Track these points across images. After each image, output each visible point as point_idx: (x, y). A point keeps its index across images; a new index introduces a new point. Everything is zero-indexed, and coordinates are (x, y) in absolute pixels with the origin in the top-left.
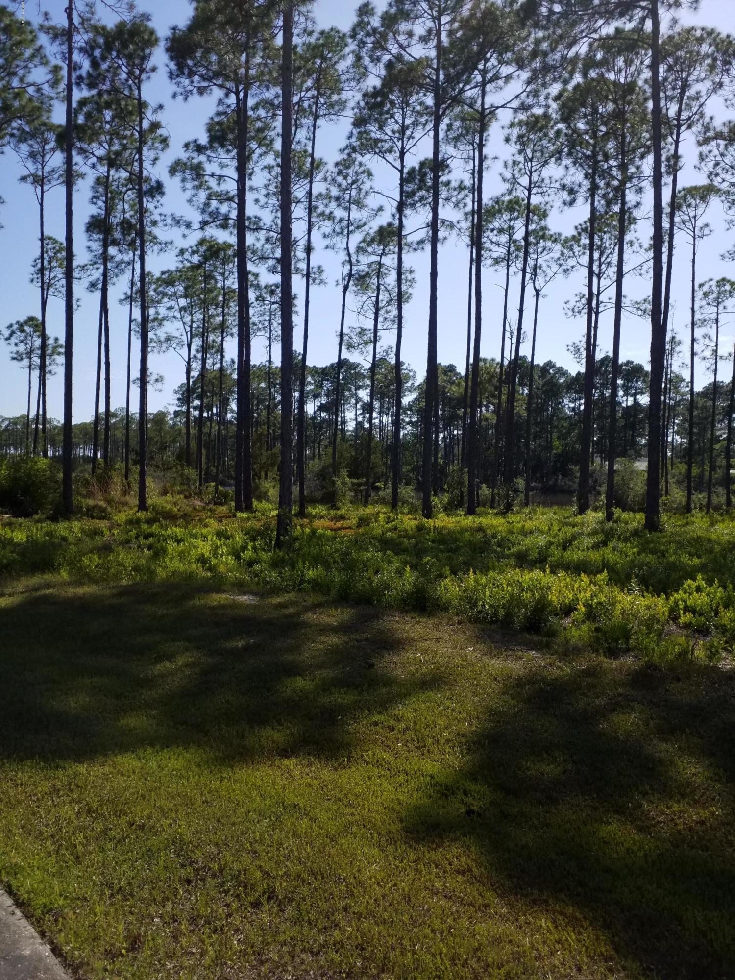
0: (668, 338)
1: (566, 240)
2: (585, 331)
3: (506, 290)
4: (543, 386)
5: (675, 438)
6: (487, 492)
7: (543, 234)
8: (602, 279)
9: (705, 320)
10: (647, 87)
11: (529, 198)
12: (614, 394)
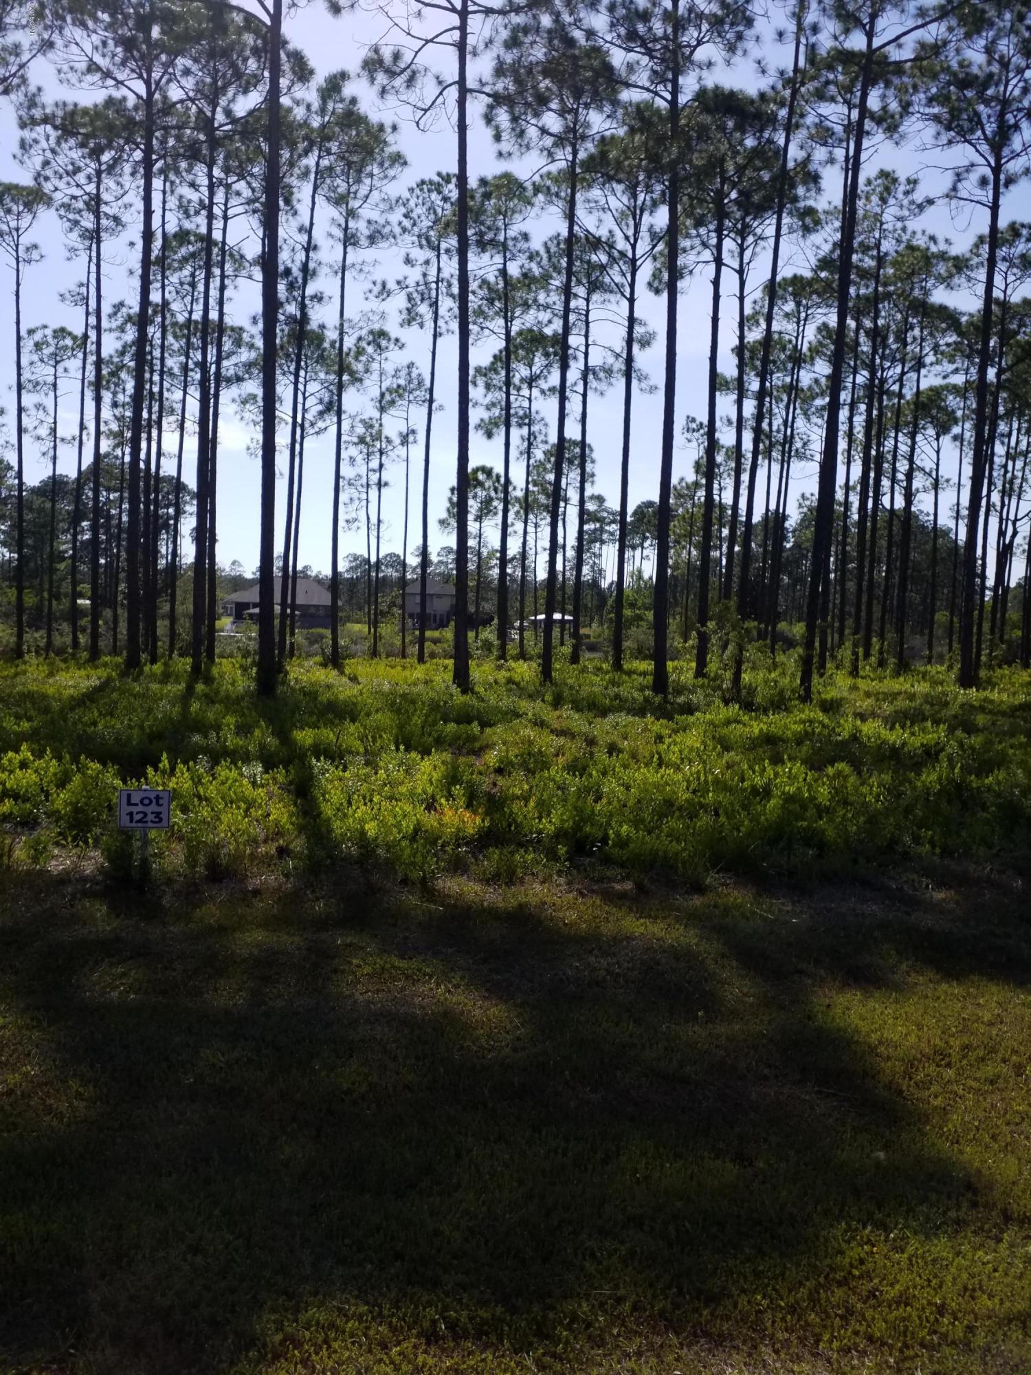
9: (37, 384)
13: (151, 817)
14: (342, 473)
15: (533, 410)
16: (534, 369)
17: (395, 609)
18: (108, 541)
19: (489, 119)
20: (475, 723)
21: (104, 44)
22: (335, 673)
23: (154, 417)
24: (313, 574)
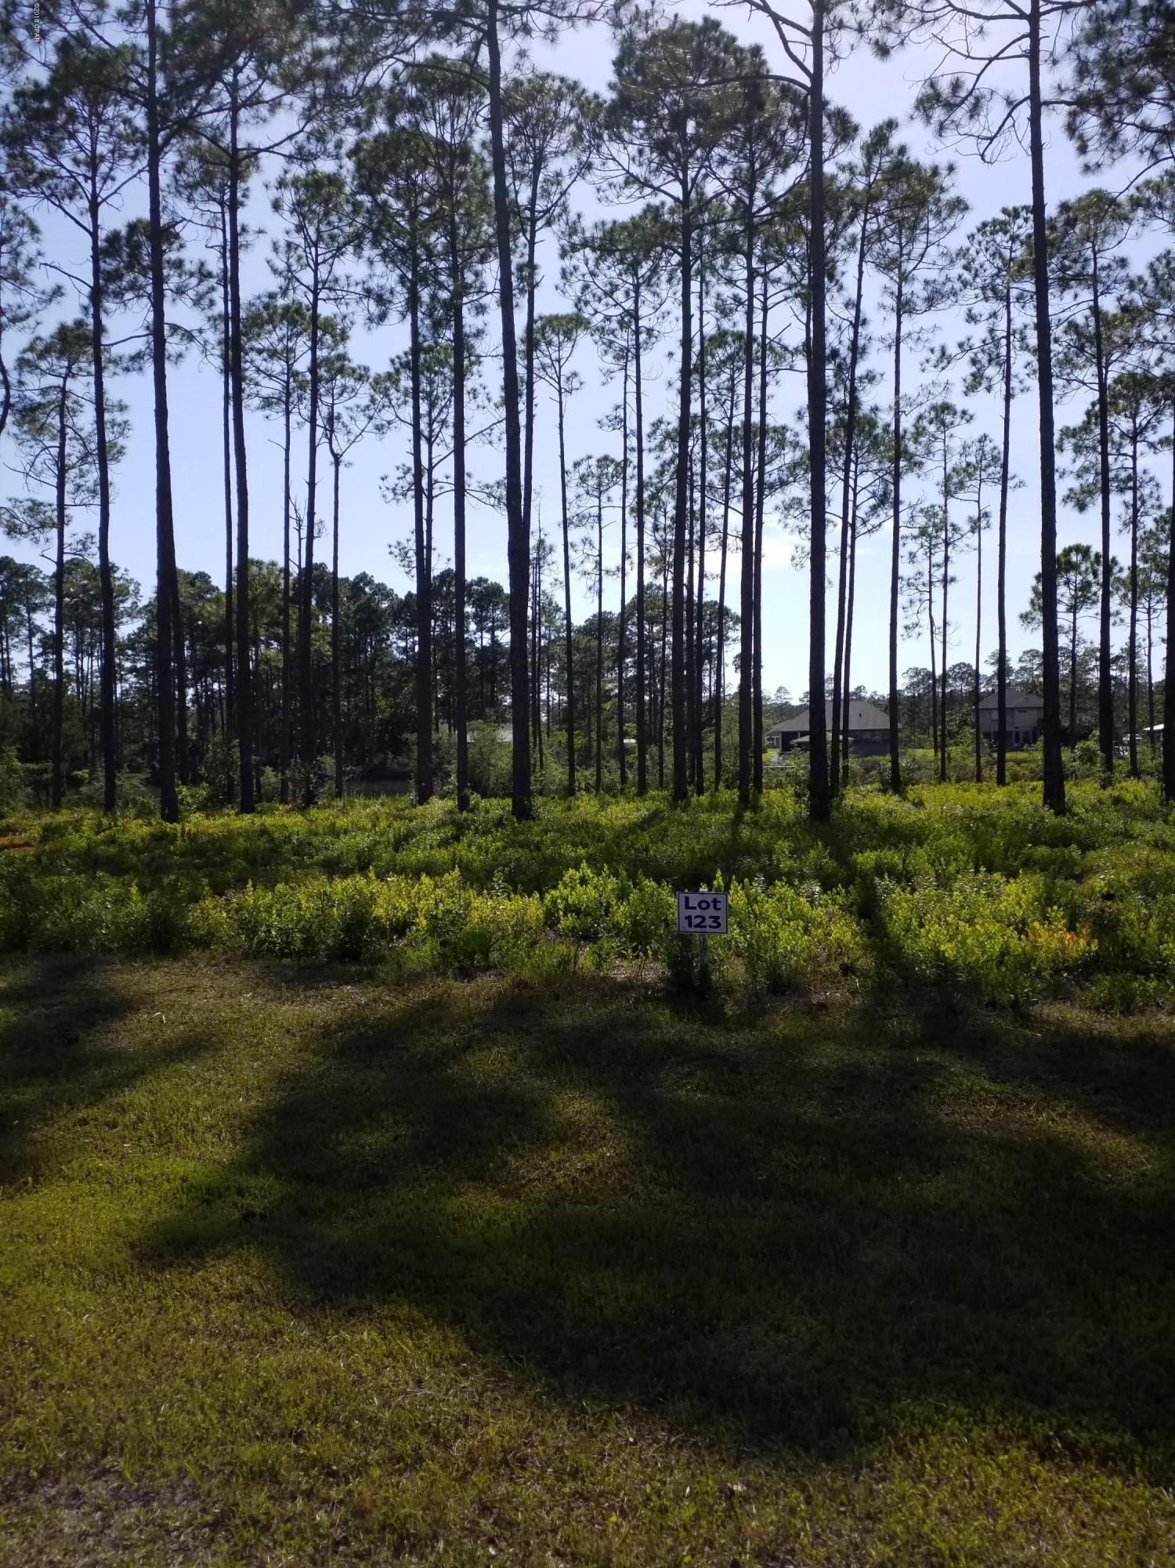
0: (533, 542)
1: (378, 380)
2: (413, 527)
3: (287, 450)
4: (356, 612)
5: (551, 696)
6: (273, 780)
7: (339, 366)
8: (434, 446)
9: (584, 517)
10: (485, 154)
11: (315, 305)
12: (462, 628)
13: (709, 922)
14: (901, 573)
15: (1139, 470)
16: (1138, 421)
17: (967, 729)
18: (652, 677)
19: (1072, 129)
20: (1074, 846)
21: (641, 152)
22: (896, 798)
23: (695, 537)
24: (868, 695)
